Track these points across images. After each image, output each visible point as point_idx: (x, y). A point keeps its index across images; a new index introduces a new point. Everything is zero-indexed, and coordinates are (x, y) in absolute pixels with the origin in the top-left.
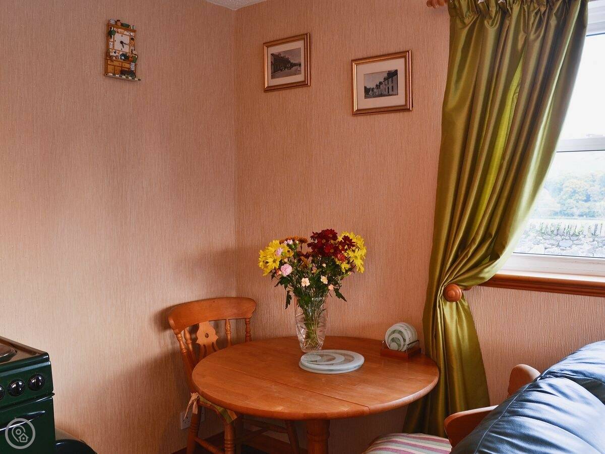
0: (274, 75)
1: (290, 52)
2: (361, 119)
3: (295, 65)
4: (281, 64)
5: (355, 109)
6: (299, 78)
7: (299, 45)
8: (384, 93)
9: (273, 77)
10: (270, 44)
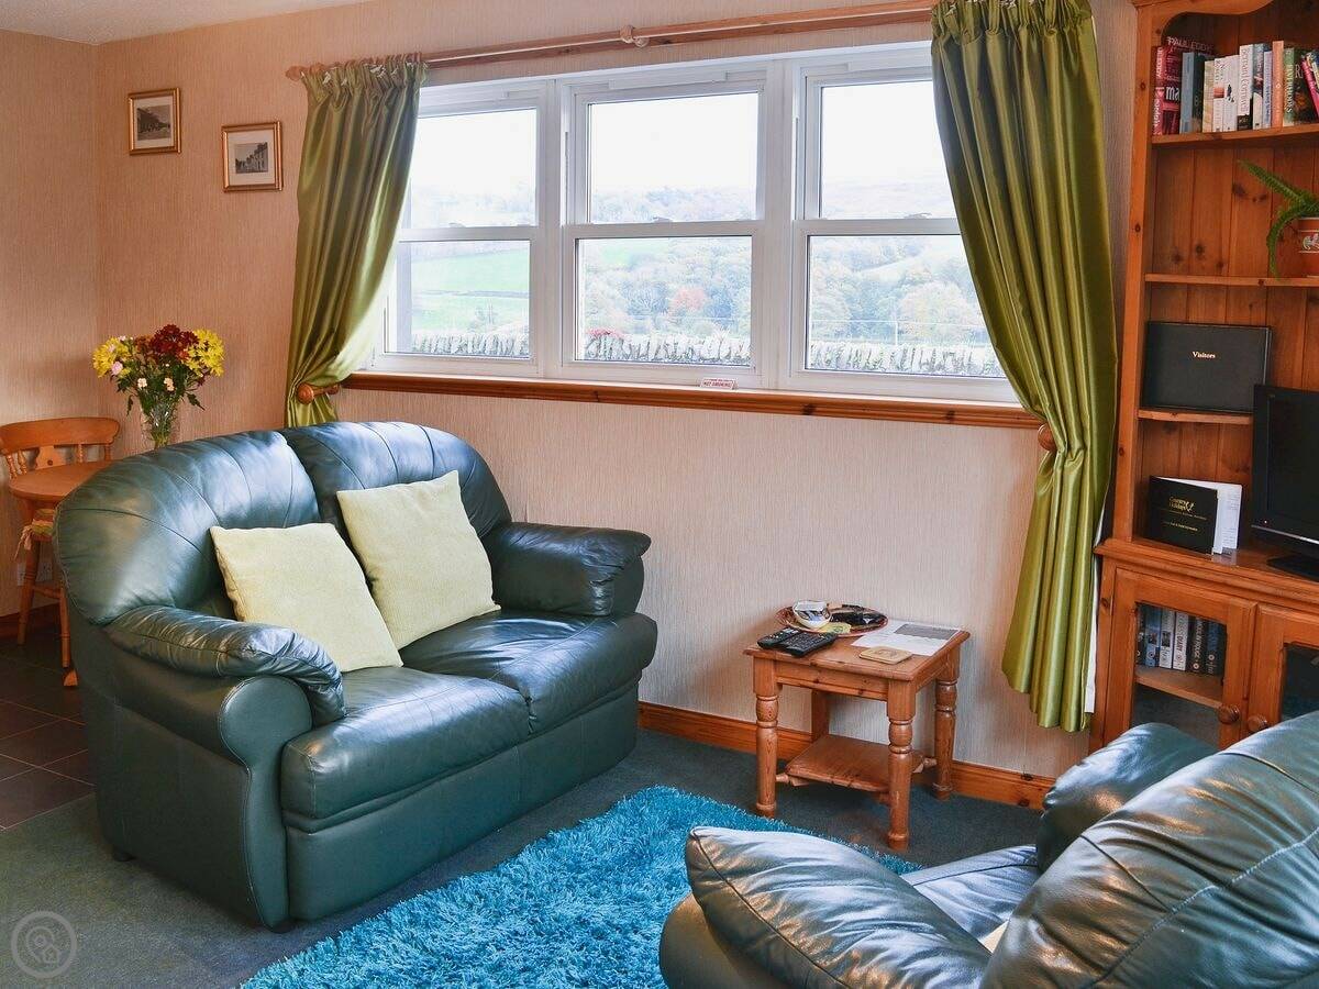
0: (142, 134)
1: (158, 108)
2: (233, 195)
3: (165, 125)
4: (149, 123)
5: (227, 185)
6: (168, 142)
7: (167, 101)
8: (256, 168)
9: (140, 138)
10: (135, 96)
